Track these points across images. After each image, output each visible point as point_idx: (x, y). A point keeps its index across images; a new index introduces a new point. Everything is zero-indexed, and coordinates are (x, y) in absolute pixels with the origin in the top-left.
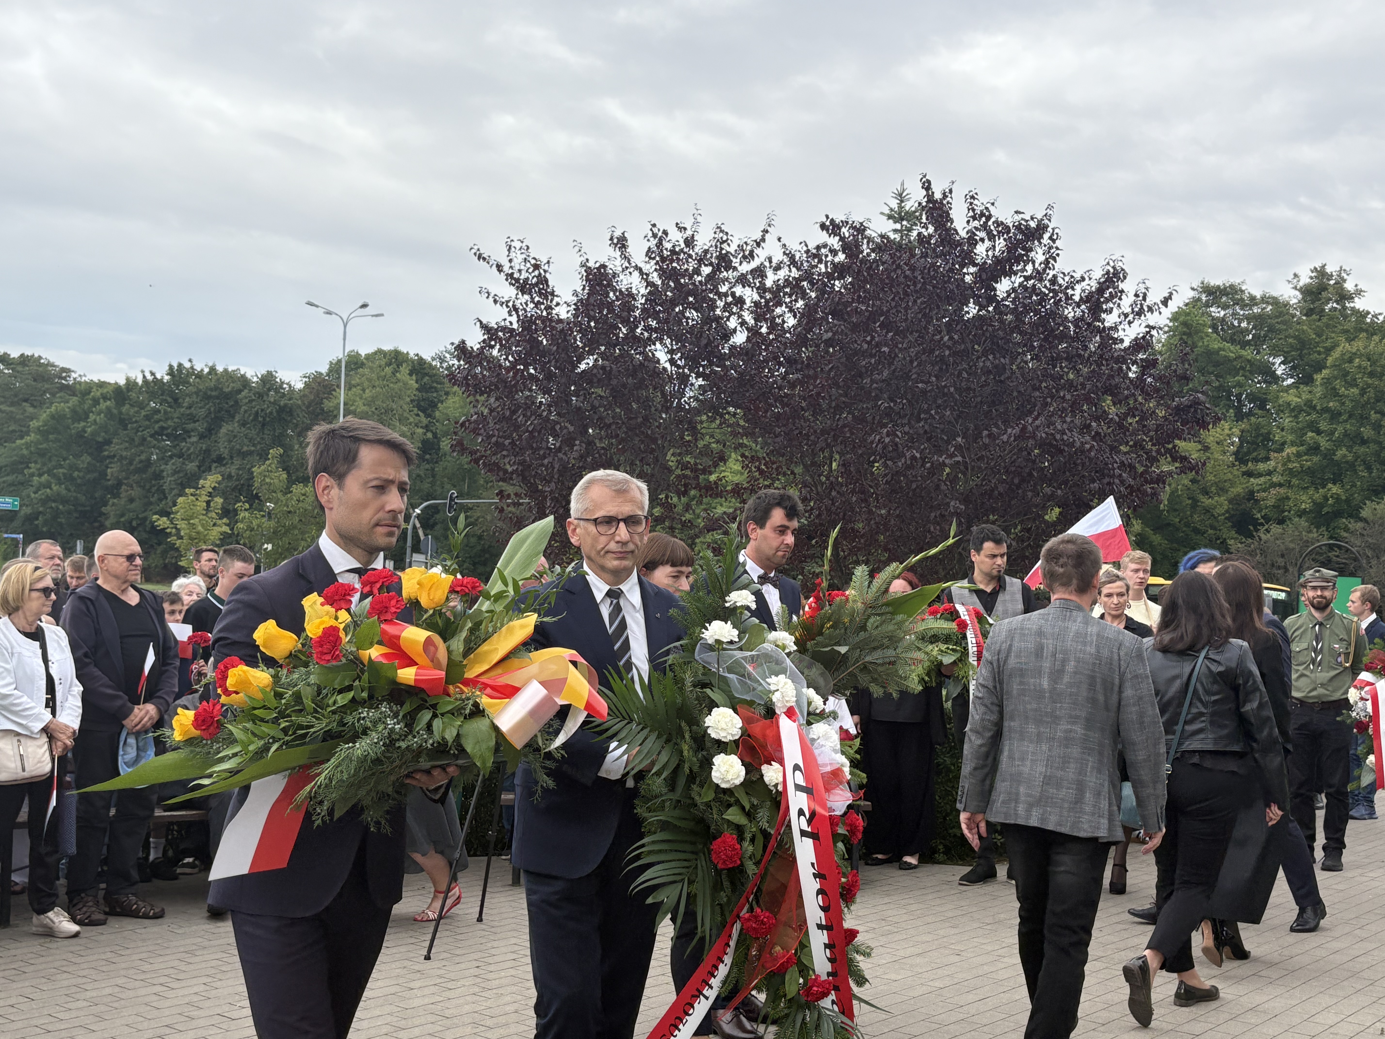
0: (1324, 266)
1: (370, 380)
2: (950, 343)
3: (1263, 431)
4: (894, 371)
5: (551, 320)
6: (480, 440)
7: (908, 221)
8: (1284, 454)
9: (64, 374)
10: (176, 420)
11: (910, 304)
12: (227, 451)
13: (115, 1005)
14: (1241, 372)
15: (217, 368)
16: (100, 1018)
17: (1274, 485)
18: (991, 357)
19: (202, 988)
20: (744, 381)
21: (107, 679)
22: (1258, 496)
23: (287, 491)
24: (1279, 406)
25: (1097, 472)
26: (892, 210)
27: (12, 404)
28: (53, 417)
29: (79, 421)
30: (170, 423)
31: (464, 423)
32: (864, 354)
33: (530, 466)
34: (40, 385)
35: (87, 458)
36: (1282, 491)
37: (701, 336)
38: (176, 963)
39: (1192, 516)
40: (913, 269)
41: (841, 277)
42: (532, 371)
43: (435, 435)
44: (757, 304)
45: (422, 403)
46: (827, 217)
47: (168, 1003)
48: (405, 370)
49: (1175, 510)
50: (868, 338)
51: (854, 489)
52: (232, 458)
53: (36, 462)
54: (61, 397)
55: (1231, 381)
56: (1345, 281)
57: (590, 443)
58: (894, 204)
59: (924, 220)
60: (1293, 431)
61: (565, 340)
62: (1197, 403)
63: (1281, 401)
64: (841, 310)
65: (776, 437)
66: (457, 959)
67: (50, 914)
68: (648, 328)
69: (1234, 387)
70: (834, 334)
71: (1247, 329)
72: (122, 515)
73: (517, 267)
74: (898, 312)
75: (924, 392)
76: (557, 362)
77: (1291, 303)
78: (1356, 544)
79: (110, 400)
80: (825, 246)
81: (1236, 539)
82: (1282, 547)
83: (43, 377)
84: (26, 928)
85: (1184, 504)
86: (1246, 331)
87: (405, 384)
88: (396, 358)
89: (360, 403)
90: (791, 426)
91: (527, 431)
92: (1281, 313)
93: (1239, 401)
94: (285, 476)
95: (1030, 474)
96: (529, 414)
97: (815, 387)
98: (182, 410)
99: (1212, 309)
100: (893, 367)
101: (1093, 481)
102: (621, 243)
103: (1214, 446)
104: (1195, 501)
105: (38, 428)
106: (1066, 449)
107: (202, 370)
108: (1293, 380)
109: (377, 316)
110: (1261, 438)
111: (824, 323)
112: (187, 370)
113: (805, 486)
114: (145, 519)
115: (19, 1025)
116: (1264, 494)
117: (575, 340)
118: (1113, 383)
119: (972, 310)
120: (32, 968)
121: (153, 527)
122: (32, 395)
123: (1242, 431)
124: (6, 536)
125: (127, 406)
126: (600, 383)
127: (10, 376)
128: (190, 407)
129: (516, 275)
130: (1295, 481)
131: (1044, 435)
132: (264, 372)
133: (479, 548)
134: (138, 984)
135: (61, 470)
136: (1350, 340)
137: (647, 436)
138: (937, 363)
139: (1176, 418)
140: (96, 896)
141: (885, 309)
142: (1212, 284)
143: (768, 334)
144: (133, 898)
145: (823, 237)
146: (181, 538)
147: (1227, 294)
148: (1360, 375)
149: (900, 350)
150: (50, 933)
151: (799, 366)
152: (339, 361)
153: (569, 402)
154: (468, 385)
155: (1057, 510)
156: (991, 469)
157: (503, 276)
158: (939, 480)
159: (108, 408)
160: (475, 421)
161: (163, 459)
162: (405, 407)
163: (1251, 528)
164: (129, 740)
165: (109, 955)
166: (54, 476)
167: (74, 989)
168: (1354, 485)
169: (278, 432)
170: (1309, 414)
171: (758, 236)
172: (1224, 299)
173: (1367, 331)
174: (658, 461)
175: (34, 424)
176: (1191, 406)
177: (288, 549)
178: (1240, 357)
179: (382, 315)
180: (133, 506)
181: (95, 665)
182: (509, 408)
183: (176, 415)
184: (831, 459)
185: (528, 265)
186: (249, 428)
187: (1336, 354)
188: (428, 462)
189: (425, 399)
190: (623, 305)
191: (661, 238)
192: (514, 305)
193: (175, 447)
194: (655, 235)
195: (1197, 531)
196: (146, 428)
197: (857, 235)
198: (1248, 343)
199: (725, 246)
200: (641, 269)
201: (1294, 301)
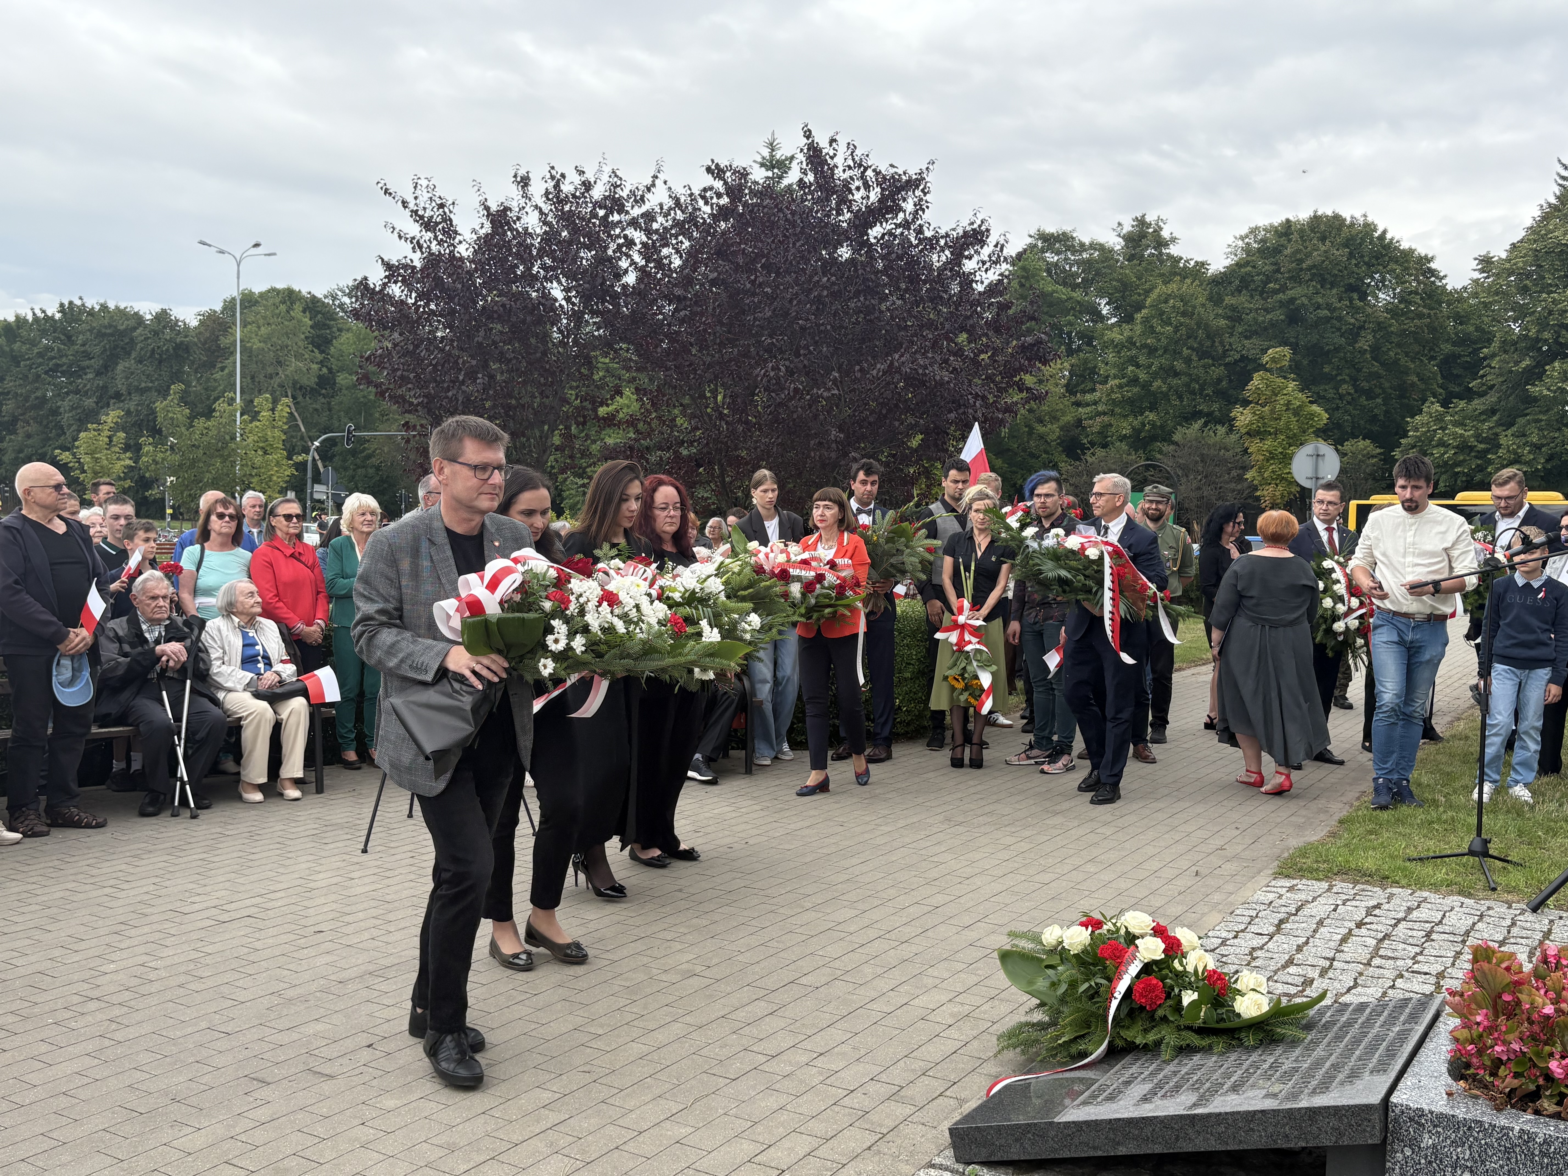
0: (1143, 216)
1: (264, 318)
2: (827, 285)
3: (1089, 365)
4: (775, 310)
5: (454, 259)
6: (385, 374)
7: (779, 169)
8: (1108, 386)
10: (71, 357)
11: (790, 245)
12: (124, 388)
13: (67, 907)
14: (1072, 312)
15: (108, 305)
17: (1099, 414)
18: (861, 298)
19: (152, 887)
20: (636, 318)
21: (39, 605)
22: (1085, 423)
23: (190, 425)
24: (1104, 342)
26: (764, 158)
30: (64, 360)
31: (370, 356)
32: (747, 293)
33: (434, 398)
36: (1106, 419)
37: (596, 275)
38: (123, 867)
39: (1028, 442)
41: (726, 220)
42: (434, 307)
43: (330, 370)
44: (644, 245)
45: (316, 340)
46: (713, 161)
47: (120, 902)
48: (298, 307)
49: (1014, 437)
50: (753, 277)
52: (130, 394)
55: (1063, 320)
56: (1161, 229)
57: (492, 377)
58: (766, 153)
60: (1115, 365)
62: (1039, 342)
63: (1105, 338)
64: (725, 251)
66: (393, 851)
68: (544, 267)
69: (1066, 326)
70: (719, 274)
71: (1077, 273)
72: (21, 451)
73: (422, 205)
74: (779, 254)
75: (803, 329)
77: (1115, 249)
78: (1167, 464)
80: (711, 188)
81: (1065, 462)
85: (1022, 432)
86: (1077, 275)
87: (300, 321)
88: (290, 296)
89: (256, 339)
90: (680, 360)
91: (431, 365)
92: (1107, 258)
93: (1070, 338)
94: (187, 411)
95: (896, 406)
96: (431, 348)
97: (701, 324)
98: (76, 347)
99: (1047, 255)
100: (774, 306)
101: (950, 411)
102: (524, 182)
103: (1049, 379)
104: (1031, 429)
106: (927, 382)
107: (93, 308)
108: (1116, 319)
109: (269, 255)
110: (1088, 372)
111: (709, 263)
112: (78, 307)
116: (1091, 422)
118: (969, 323)
119: (845, 253)
123: (1072, 366)
125: (18, 344)
126: (500, 320)
128: (83, 345)
129: (420, 213)
130: (1118, 410)
131: (908, 370)
132: (158, 309)
133: (378, 478)
134: (88, 887)
136: (1165, 283)
137: (546, 370)
138: (814, 302)
139: (1022, 356)
140: (37, 810)
141: (766, 251)
142: (1047, 232)
143: (657, 273)
144: (74, 809)
145: (709, 180)
146: (84, 472)
147: (1060, 242)
148: (1174, 315)
149: (781, 290)
151: (686, 305)
152: (234, 299)
154: (371, 321)
155: (919, 438)
156: (863, 400)
157: (408, 213)
158: (818, 410)
160: (380, 356)
161: (59, 395)
162: (300, 343)
163: (1079, 451)
164: (62, 662)
165: (56, 863)
167: (26, 895)
168: (1167, 413)
169: (175, 368)
170: (1130, 350)
171: (649, 181)
172: (1057, 245)
173: (1180, 275)
176: (1035, 345)
178: (1071, 298)
179: (274, 254)
180: (30, 442)
181: (28, 593)
182: (412, 343)
183: (69, 353)
184: (716, 392)
185: (434, 204)
186: (146, 365)
187: (1154, 295)
188: (324, 396)
189: (318, 336)
190: (520, 244)
191: (559, 180)
192: (418, 242)
193: (71, 383)
194: (553, 178)
195: (1033, 456)
196: (40, 365)
197: (740, 179)
198: (1078, 285)
199: (618, 190)
200: (541, 209)
201: (1118, 247)
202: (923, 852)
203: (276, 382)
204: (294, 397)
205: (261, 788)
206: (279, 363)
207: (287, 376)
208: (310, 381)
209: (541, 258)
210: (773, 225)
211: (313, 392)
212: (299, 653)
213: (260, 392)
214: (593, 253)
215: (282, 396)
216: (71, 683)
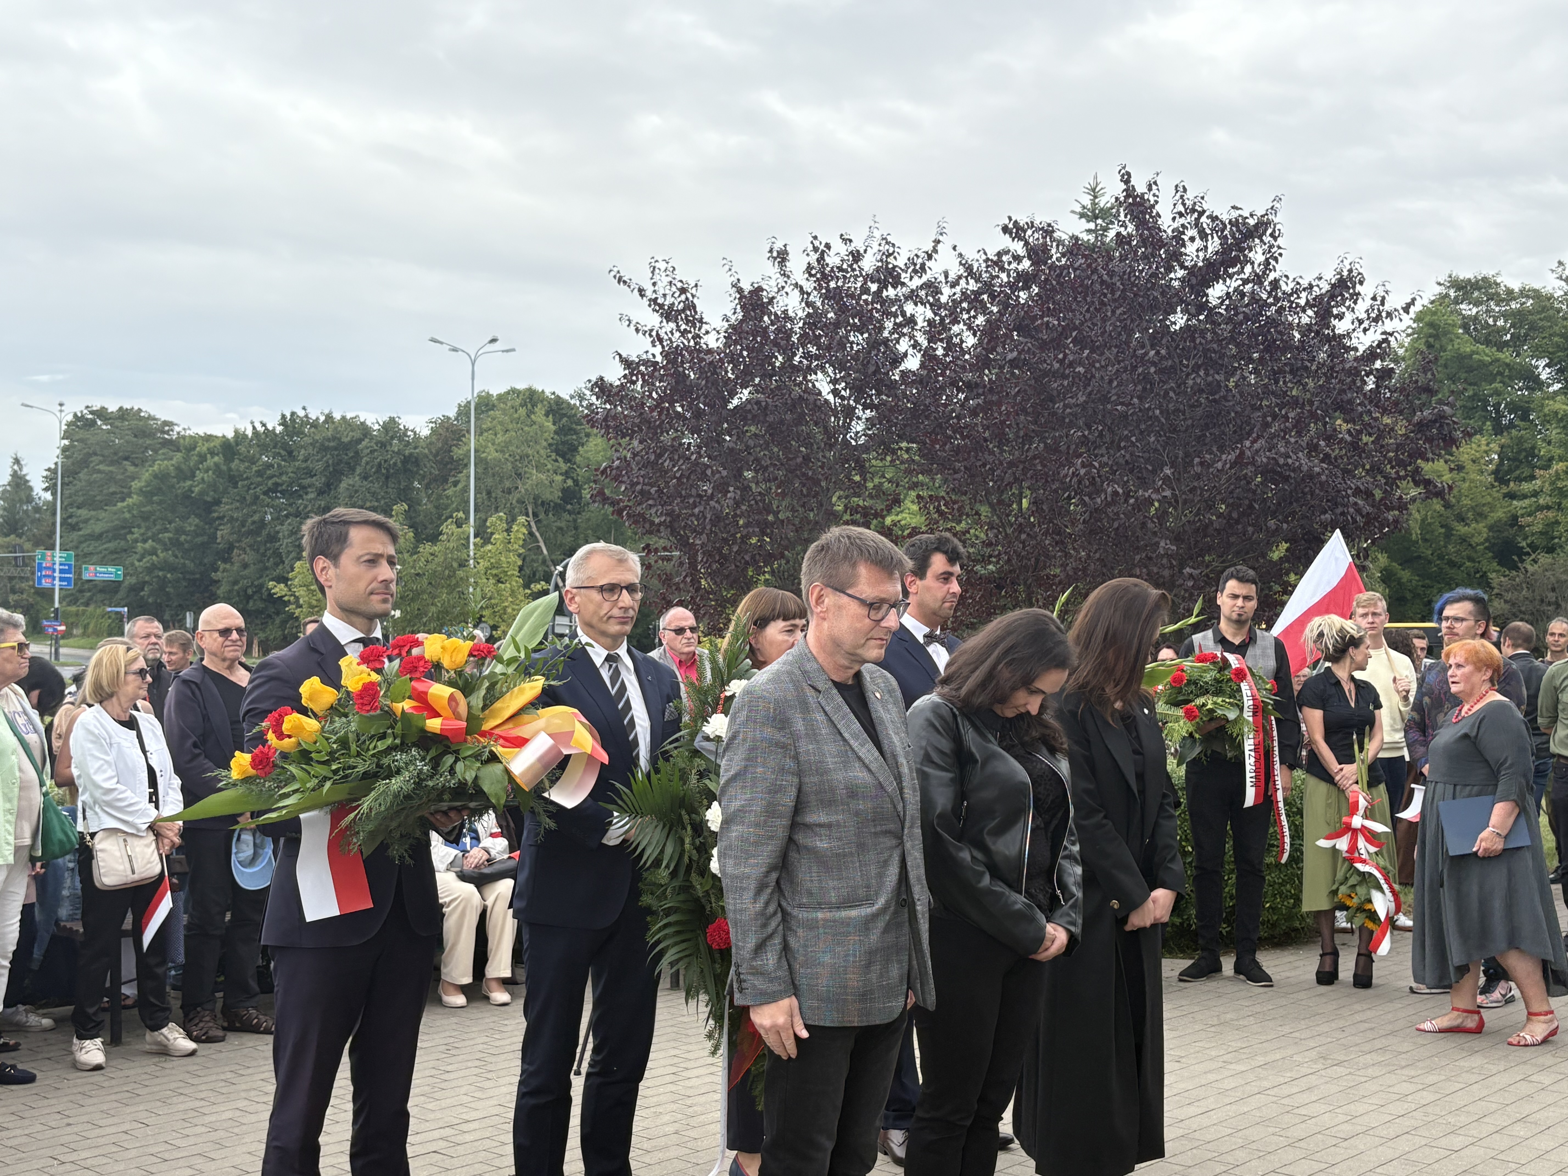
1: (502, 423)
2: (1156, 359)
3: (1527, 446)
4: (1090, 394)
5: (699, 351)
6: (623, 488)
7: (1104, 220)
8: (1552, 471)
9: (167, 428)
10: (292, 475)
11: (1109, 314)
13: (236, 1130)
14: (1499, 378)
15: (334, 415)
16: (220, 1145)
17: (1540, 508)
18: (1202, 373)
20: (919, 412)
22: (1522, 521)
23: (414, 552)
24: (1545, 416)
25: (1328, 501)
26: (1084, 207)
27: (112, 463)
28: (156, 476)
29: (185, 479)
30: (284, 478)
31: (606, 468)
32: (1055, 375)
33: (679, 516)
34: (141, 441)
35: (194, 521)
36: (1550, 514)
37: (868, 362)
39: (1446, 547)
40: (1111, 274)
41: (1027, 287)
42: (679, 409)
43: (576, 482)
44: (930, 323)
45: (560, 447)
46: (1010, 219)
48: (540, 410)
49: (1427, 540)
50: (1061, 356)
51: (1048, 529)
53: (139, 527)
54: (163, 454)
55: (1487, 388)
57: (746, 489)
58: (1087, 200)
59: (1122, 218)
60: (1561, 444)
61: (715, 373)
62: (1441, 418)
63: (1546, 410)
64: (1027, 326)
65: (955, 473)
67: (165, 1031)
68: (807, 356)
69: (1491, 396)
70: (1020, 353)
71: (1503, 328)
72: (235, 583)
73: (661, 292)
74: (1095, 325)
75: (1124, 416)
76: (706, 397)
77: (1556, 295)
79: (217, 454)
80: (1007, 252)
81: (1497, 571)
82: (1553, 579)
83: (144, 432)
84: (139, 1047)
85: (1436, 533)
86: (1504, 330)
87: (541, 427)
88: (531, 398)
89: (491, 448)
90: (972, 459)
91: (675, 477)
92: (1544, 307)
93: (1497, 411)
94: (412, 534)
95: (1251, 507)
96: (676, 457)
97: (1000, 414)
98: (297, 464)
99: (1463, 306)
100: (1090, 389)
101: (1325, 512)
102: (782, 257)
103: (1469, 466)
104: (1449, 530)
105: (141, 490)
106: (1292, 475)
107: (318, 418)
108: (1560, 385)
109: (507, 351)
110: (1524, 454)
111: (1008, 341)
112: (301, 419)
113: (991, 527)
114: (261, 586)
115: (133, 1153)
116: (1530, 519)
117: (727, 372)
118: (1345, 398)
119: (1179, 320)
120: (147, 1090)
121: (271, 595)
122: (133, 452)
123: (1502, 447)
124: (109, 609)
125: (236, 462)
126: (755, 420)
127: (108, 432)
128: (306, 461)
129: (660, 301)
131: (1265, 460)
132: (387, 419)
134: (260, 1107)
135: (166, 535)
137: (808, 478)
138: (1139, 382)
139: (1419, 436)
140: (213, 1010)
141: (1077, 322)
142: (1461, 278)
143: (945, 355)
144: (253, 1011)
145: (1006, 242)
146: (301, 607)
147: (1479, 289)
149: (1097, 369)
150: (164, 1052)
151: (981, 391)
152: (469, 403)
153: (721, 442)
154: (608, 427)
155: (1285, 546)
156: (1206, 501)
157: (645, 302)
158: (1145, 517)
159: (216, 465)
160: (618, 468)
161: (278, 519)
162: (542, 452)
163: (1515, 558)
164: (243, 837)
165: (229, 1075)
166: (159, 541)
167: (192, 1114)
169: (403, 484)
171: (929, 247)
172: (1476, 294)
174: (822, 505)
175: (136, 485)
176: (1435, 421)
177: (417, 616)
178: (1498, 360)
179: (513, 350)
180: (246, 572)
181: (206, 757)
182: (654, 452)
183: (290, 470)
184: (1021, 496)
185: (674, 289)
186: (371, 482)
188: (570, 513)
189: (563, 443)
190: (778, 331)
191: (823, 252)
192: (658, 335)
193: (291, 505)
194: (816, 249)
195: (1452, 564)
196: (259, 484)
197: (1044, 238)
198: (1506, 343)
199: (891, 259)
200: (801, 288)
201: (1559, 293)
202: (1285, 1101)
203: (514, 498)
204: (535, 515)
205: (464, 989)
206: (519, 475)
207: (526, 490)
208: (553, 495)
209: (804, 346)
210: (1086, 290)
211: (557, 508)
212: (512, 825)
213: (497, 510)
214: (866, 335)
215: (521, 513)
216: (252, 861)
